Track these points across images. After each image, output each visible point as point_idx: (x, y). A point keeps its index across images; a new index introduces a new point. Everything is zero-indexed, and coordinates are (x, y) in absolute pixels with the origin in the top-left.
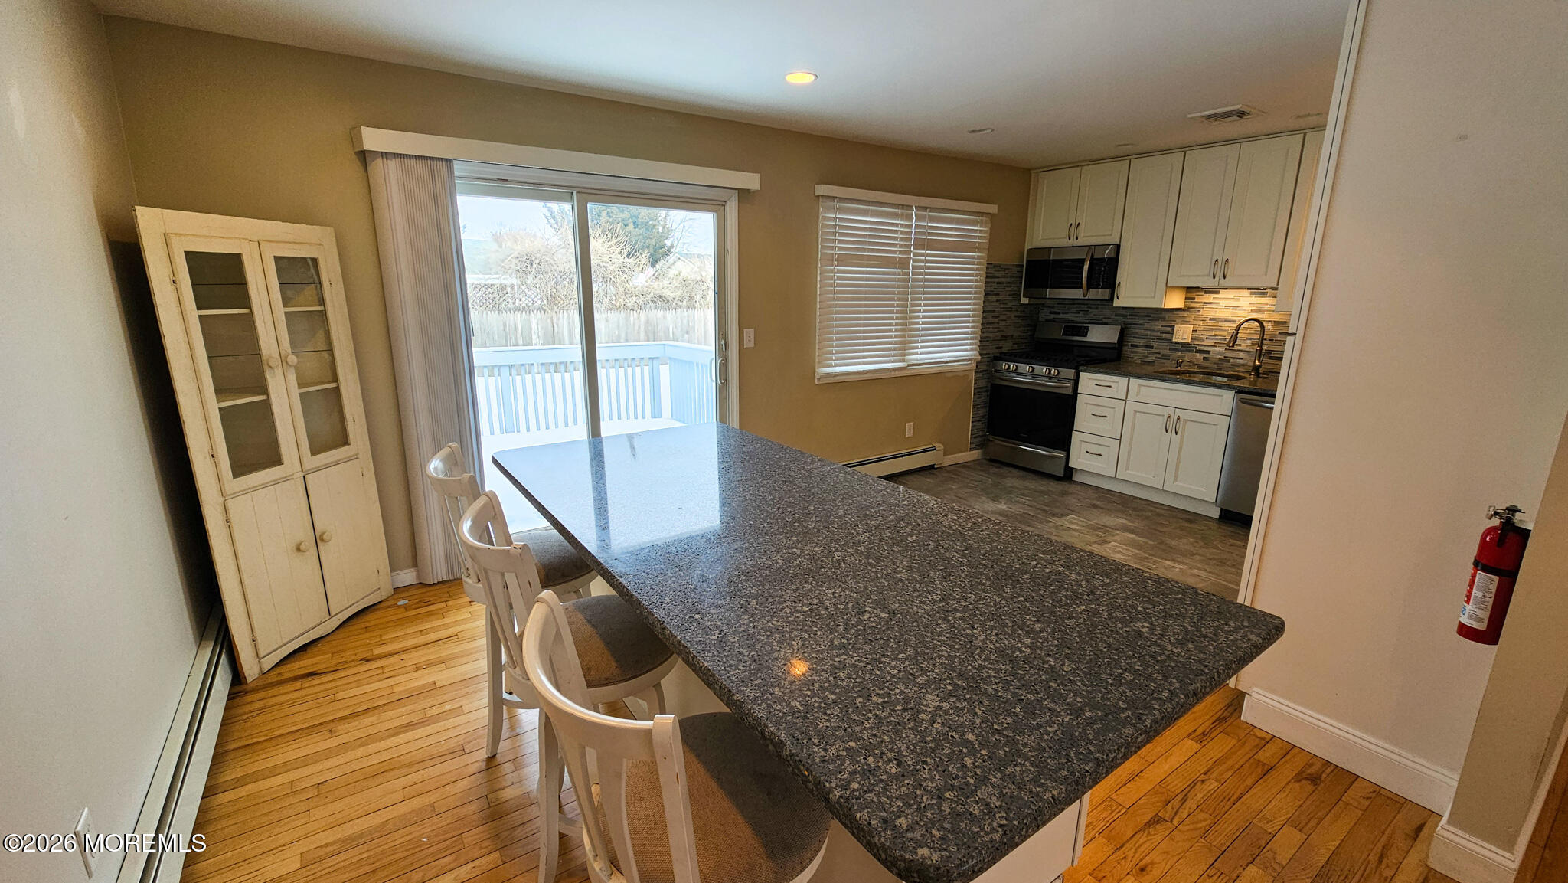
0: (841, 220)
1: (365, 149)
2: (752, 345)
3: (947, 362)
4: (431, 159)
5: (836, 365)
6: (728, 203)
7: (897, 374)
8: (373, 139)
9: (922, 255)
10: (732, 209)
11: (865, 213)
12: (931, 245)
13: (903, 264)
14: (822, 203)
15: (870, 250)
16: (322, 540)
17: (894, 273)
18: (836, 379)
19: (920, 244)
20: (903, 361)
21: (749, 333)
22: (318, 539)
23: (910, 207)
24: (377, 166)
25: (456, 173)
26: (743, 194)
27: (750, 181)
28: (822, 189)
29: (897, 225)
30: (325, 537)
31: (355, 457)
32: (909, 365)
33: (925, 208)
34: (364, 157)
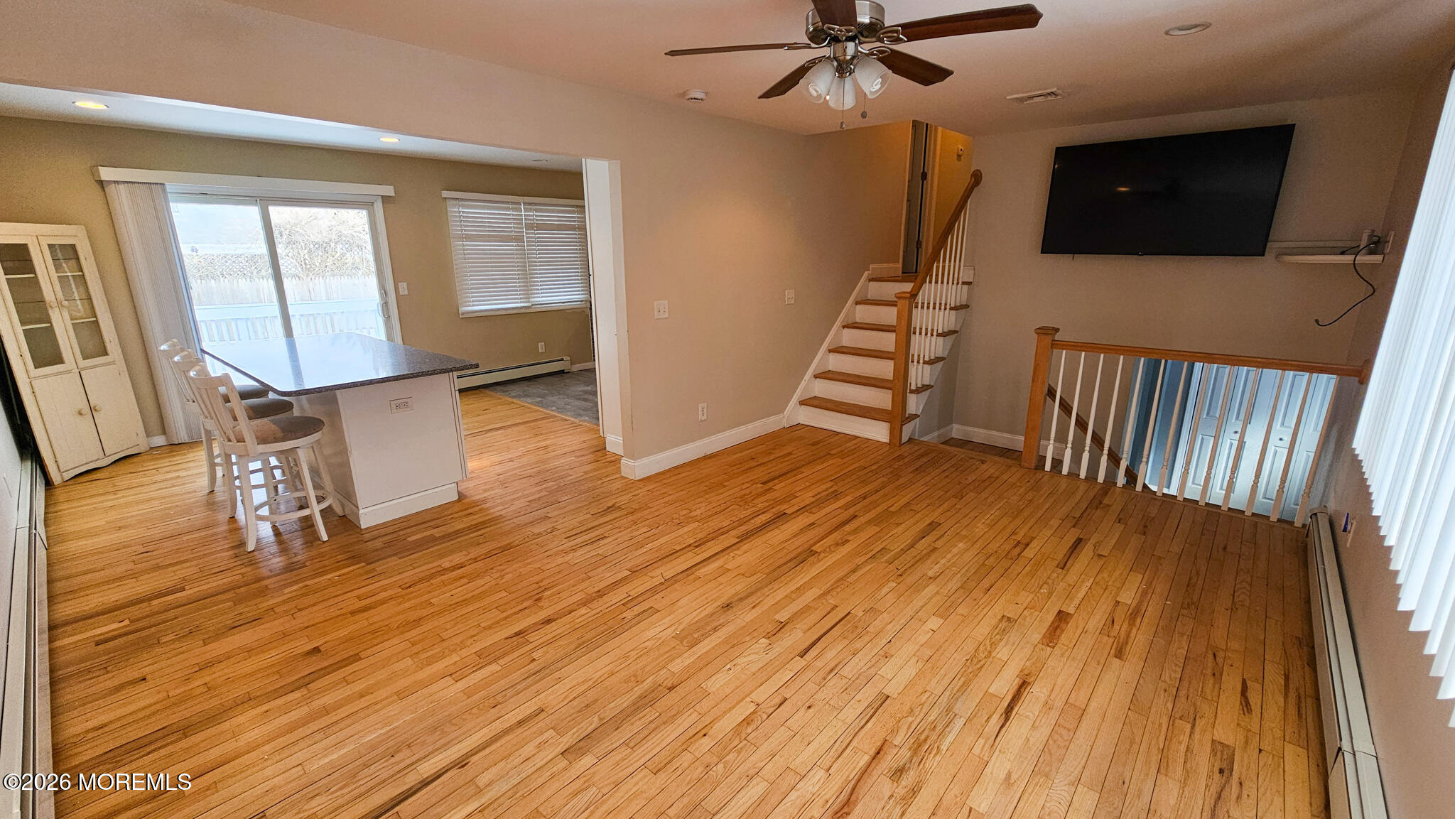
0: (463, 212)
1: (102, 179)
2: (406, 293)
3: (563, 303)
4: (150, 183)
5: (473, 305)
6: (375, 204)
7: (523, 311)
8: (106, 173)
9: (532, 233)
10: (379, 206)
11: (483, 208)
12: (539, 227)
13: (519, 239)
14: (449, 203)
15: (489, 231)
16: (96, 410)
17: (512, 246)
18: (475, 315)
19: (529, 227)
20: (529, 302)
21: (403, 287)
22: (93, 410)
23: (520, 204)
24: (111, 189)
25: (168, 191)
26: (385, 199)
27: (389, 191)
28: (445, 194)
29: (510, 215)
30: (97, 408)
31: (113, 363)
32: (532, 305)
33: (530, 204)
34: (101, 184)
